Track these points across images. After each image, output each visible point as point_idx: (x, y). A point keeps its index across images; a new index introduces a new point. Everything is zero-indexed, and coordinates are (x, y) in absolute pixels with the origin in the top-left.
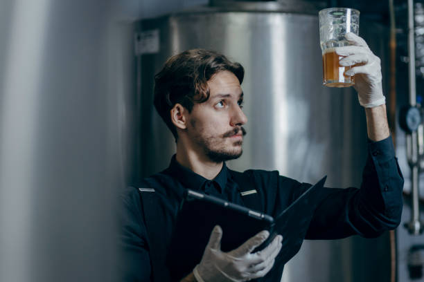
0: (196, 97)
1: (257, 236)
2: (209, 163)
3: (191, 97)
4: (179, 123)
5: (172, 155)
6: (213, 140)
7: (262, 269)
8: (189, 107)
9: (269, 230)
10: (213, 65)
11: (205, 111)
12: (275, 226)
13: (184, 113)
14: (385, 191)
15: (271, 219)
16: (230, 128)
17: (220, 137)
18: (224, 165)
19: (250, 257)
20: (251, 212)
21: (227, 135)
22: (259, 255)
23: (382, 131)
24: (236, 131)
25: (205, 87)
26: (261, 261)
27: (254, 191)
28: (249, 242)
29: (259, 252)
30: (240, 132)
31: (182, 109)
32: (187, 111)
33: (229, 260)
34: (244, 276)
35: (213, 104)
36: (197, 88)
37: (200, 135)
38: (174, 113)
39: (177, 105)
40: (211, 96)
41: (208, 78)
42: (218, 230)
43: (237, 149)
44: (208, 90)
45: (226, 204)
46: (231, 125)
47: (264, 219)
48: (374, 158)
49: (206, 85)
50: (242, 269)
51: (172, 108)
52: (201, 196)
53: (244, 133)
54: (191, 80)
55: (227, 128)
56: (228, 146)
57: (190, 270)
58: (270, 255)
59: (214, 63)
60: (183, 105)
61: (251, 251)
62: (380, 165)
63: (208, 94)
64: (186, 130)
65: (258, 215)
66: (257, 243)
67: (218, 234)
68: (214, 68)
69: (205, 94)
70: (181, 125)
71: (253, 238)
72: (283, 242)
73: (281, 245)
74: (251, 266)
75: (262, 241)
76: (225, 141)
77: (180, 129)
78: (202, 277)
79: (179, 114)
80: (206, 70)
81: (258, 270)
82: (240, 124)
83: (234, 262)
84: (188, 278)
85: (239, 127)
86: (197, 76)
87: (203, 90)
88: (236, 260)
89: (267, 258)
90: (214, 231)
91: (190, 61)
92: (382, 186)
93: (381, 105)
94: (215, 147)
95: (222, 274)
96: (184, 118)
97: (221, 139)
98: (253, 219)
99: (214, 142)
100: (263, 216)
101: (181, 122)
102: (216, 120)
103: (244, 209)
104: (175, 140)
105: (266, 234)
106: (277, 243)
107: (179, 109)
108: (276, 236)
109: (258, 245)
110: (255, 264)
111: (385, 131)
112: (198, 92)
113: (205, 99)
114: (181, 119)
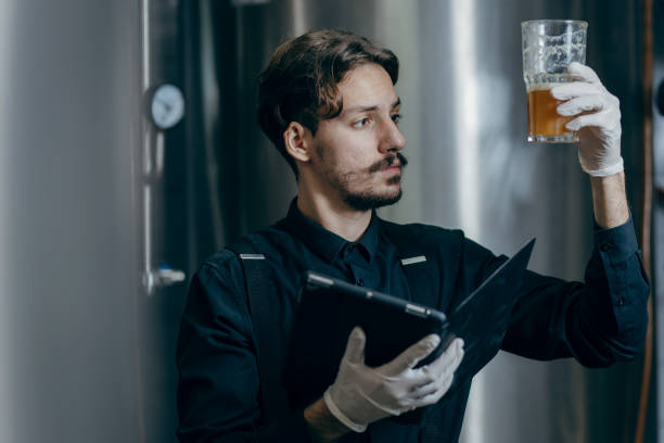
0: (322, 110)
1: (421, 343)
2: (349, 214)
3: (315, 111)
4: (298, 152)
5: (291, 199)
6: (353, 177)
7: (433, 392)
8: (312, 127)
9: (440, 334)
10: (346, 56)
11: (337, 131)
12: (448, 327)
13: (305, 135)
14: (619, 306)
15: (442, 316)
16: (379, 157)
17: (364, 171)
18: (374, 214)
19: (411, 375)
20: (410, 307)
21: (374, 168)
22: (425, 371)
23: (618, 212)
24: (389, 160)
25: (334, 92)
26: (429, 382)
27: (422, 259)
28: (408, 352)
29: (426, 367)
30: (397, 161)
31: (301, 129)
32: (309, 133)
33: (377, 381)
34: (404, 403)
35: (348, 121)
36: (321, 96)
37: (332, 171)
38: (290, 137)
39: (293, 124)
40: (344, 108)
41: (339, 79)
42: (359, 335)
43: (392, 189)
44: (338, 98)
45: (370, 294)
46: (380, 150)
47: (430, 316)
48: (603, 254)
49: (335, 91)
50: (400, 394)
51: (286, 127)
52: (329, 282)
53: (403, 162)
54: (312, 81)
55: (374, 156)
56: (379, 185)
57: (319, 394)
58: (445, 371)
59: (347, 53)
60: (303, 124)
61: (413, 365)
62: (612, 266)
63: (341, 105)
64: (310, 162)
65: (422, 310)
66: (420, 355)
67: (359, 340)
68: (347, 62)
69: (335, 104)
70: (300, 155)
71: (414, 347)
72: (464, 348)
73: (462, 352)
74: (413, 388)
75: (430, 351)
76: (371, 177)
77: (300, 161)
78: (337, 405)
79: (297, 138)
80: (335, 65)
81: (426, 395)
82: (394, 149)
83: (387, 384)
84: (316, 407)
85: (395, 154)
86: (320, 76)
87: (332, 98)
88: (389, 381)
89: (439, 376)
90: (352, 336)
91: (309, 51)
92: (615, 298)
93: (618, 174)
94: (357, 187)
95: (368, 402)
96: (305, 145)
97: (365, 176)
98: (413, 317)
99: (354, 180)
100: (429, 312)
101: (301, 150)
102: (356, 147)
103: (399, 301)
104: (294, 177)
105: (435, 340)
106: (456, 351)
107: (296, 130)
108: (452, 341)
109: (424, 357)
110: (421, 386)
111: (622, 212)
112: (324, 102)
113: (336, 113)
114: (300, 146)
